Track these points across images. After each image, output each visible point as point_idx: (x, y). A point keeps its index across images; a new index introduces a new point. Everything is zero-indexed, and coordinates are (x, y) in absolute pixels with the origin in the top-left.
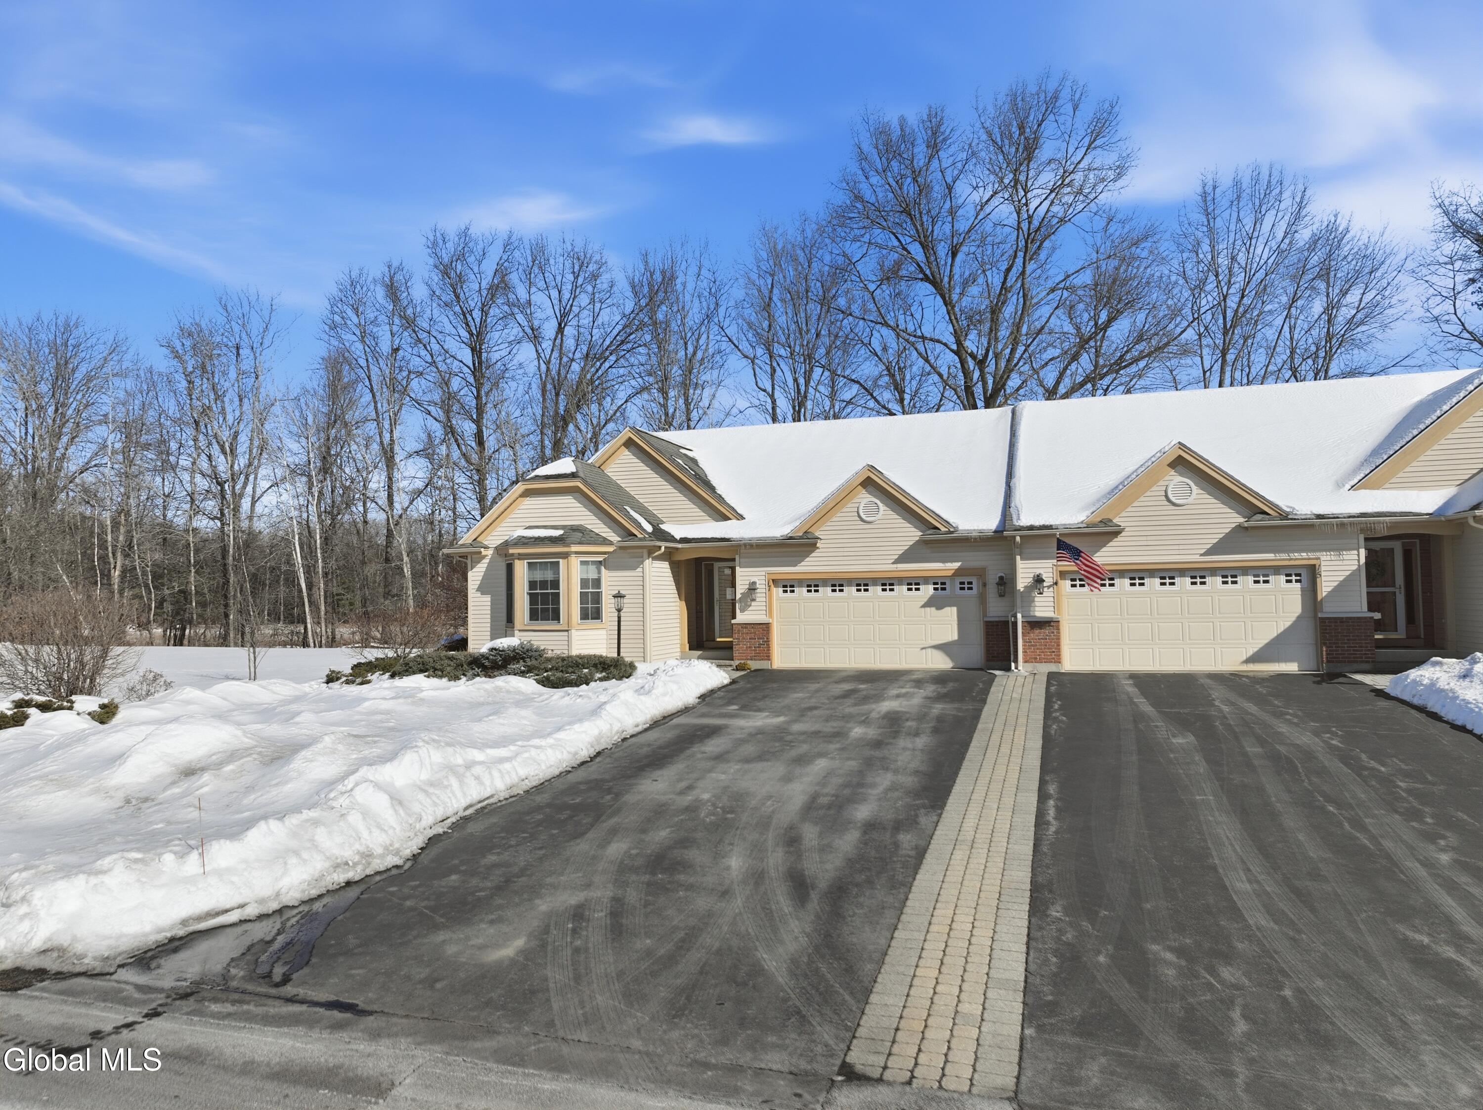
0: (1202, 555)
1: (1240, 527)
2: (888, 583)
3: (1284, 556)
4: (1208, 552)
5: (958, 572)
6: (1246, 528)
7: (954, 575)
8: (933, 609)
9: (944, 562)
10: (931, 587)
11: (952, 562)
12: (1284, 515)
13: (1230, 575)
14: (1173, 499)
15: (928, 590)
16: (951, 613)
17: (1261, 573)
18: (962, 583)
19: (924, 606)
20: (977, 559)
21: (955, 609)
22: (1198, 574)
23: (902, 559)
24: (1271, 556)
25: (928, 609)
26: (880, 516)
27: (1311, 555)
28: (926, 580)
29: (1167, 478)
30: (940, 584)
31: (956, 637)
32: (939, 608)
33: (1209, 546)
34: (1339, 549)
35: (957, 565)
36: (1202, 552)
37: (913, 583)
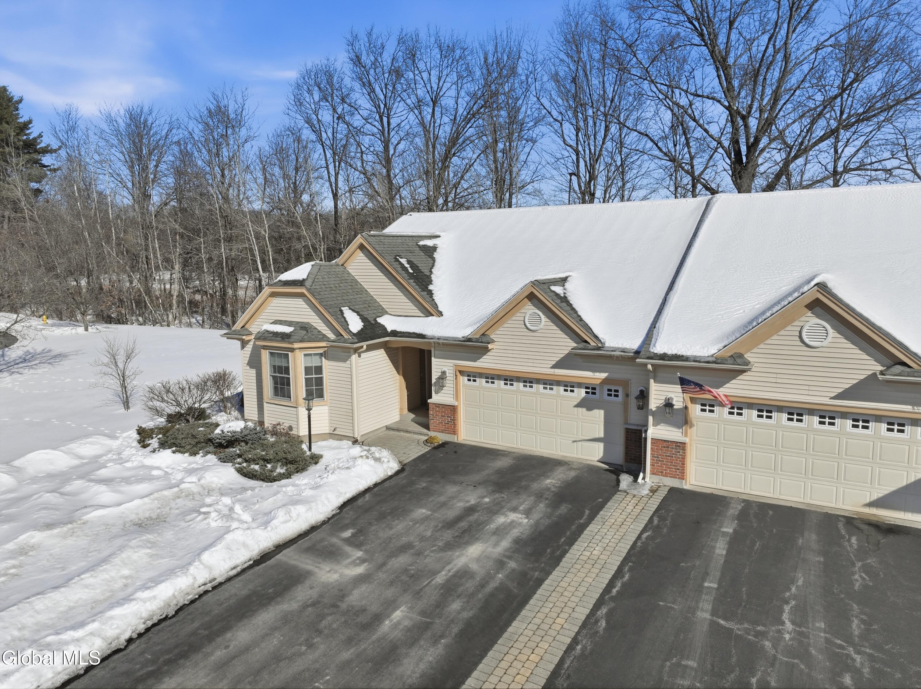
0: (832, 398)
2: (548, 383)
4: (839, 397)
6: (886, 378)
7: (602, 383)
8: (584, 410)
9: (594, 371)
10: (583, 391)
13: (861, 420)
14: (807, 340)
15: (581, 393)
16: (599, 414)
17: (896, 423)
18: (609, 390)
20: (621, 372)
21: (602, 412)
22: (825, 414)
23: (558, 366)
25: (580, 409)
28: (579, 385)
29: (804, 318)
30: (591, 390)
32: (589, 409)
33: (840, 390)
35: (604, 375)
36: (833, 395)
37: (569, 386)
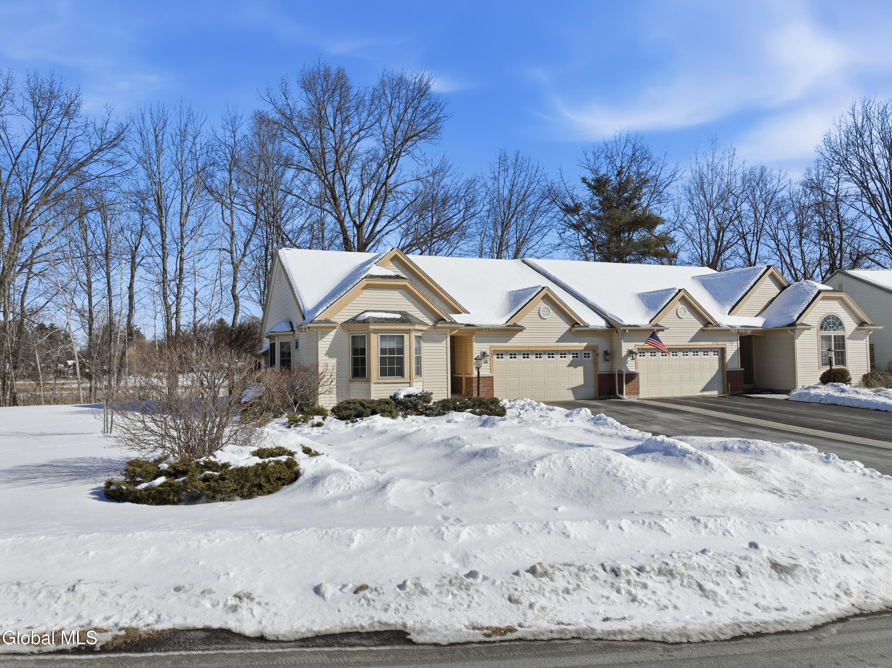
0: (688, 342)
1: (702, 330)
2: (551, 354)
3: (715, 343)
4: (690, 341)
5: (586, 348)
6: (704, 330)
7: (584, 350)
8: (573, 368)
9: (580, 342)
10: (571, 356)
11: (583, 342)
12: (718, 325)
13: (696, 351)
14: (679, 315)
15: (570, 358)
16: (580, 369)
17: (706, 351)
18: (585, 354)
19: (568, 366)
20: (595, 341)
21: (582, 368)
22: (685, 350)
23: (559, 341)
24: (711, 343)
25: (571, 368)
26: (550, 316)
27: (724, 343)
28: (569, 352)
29: (677, 305)
30: (575, 354)
31: (583, 383)
32: (575, 367)
33: (691, 338)
34: (732, 341)
35: (585, 344)
36: (688, 340)
37: (563, 354)
